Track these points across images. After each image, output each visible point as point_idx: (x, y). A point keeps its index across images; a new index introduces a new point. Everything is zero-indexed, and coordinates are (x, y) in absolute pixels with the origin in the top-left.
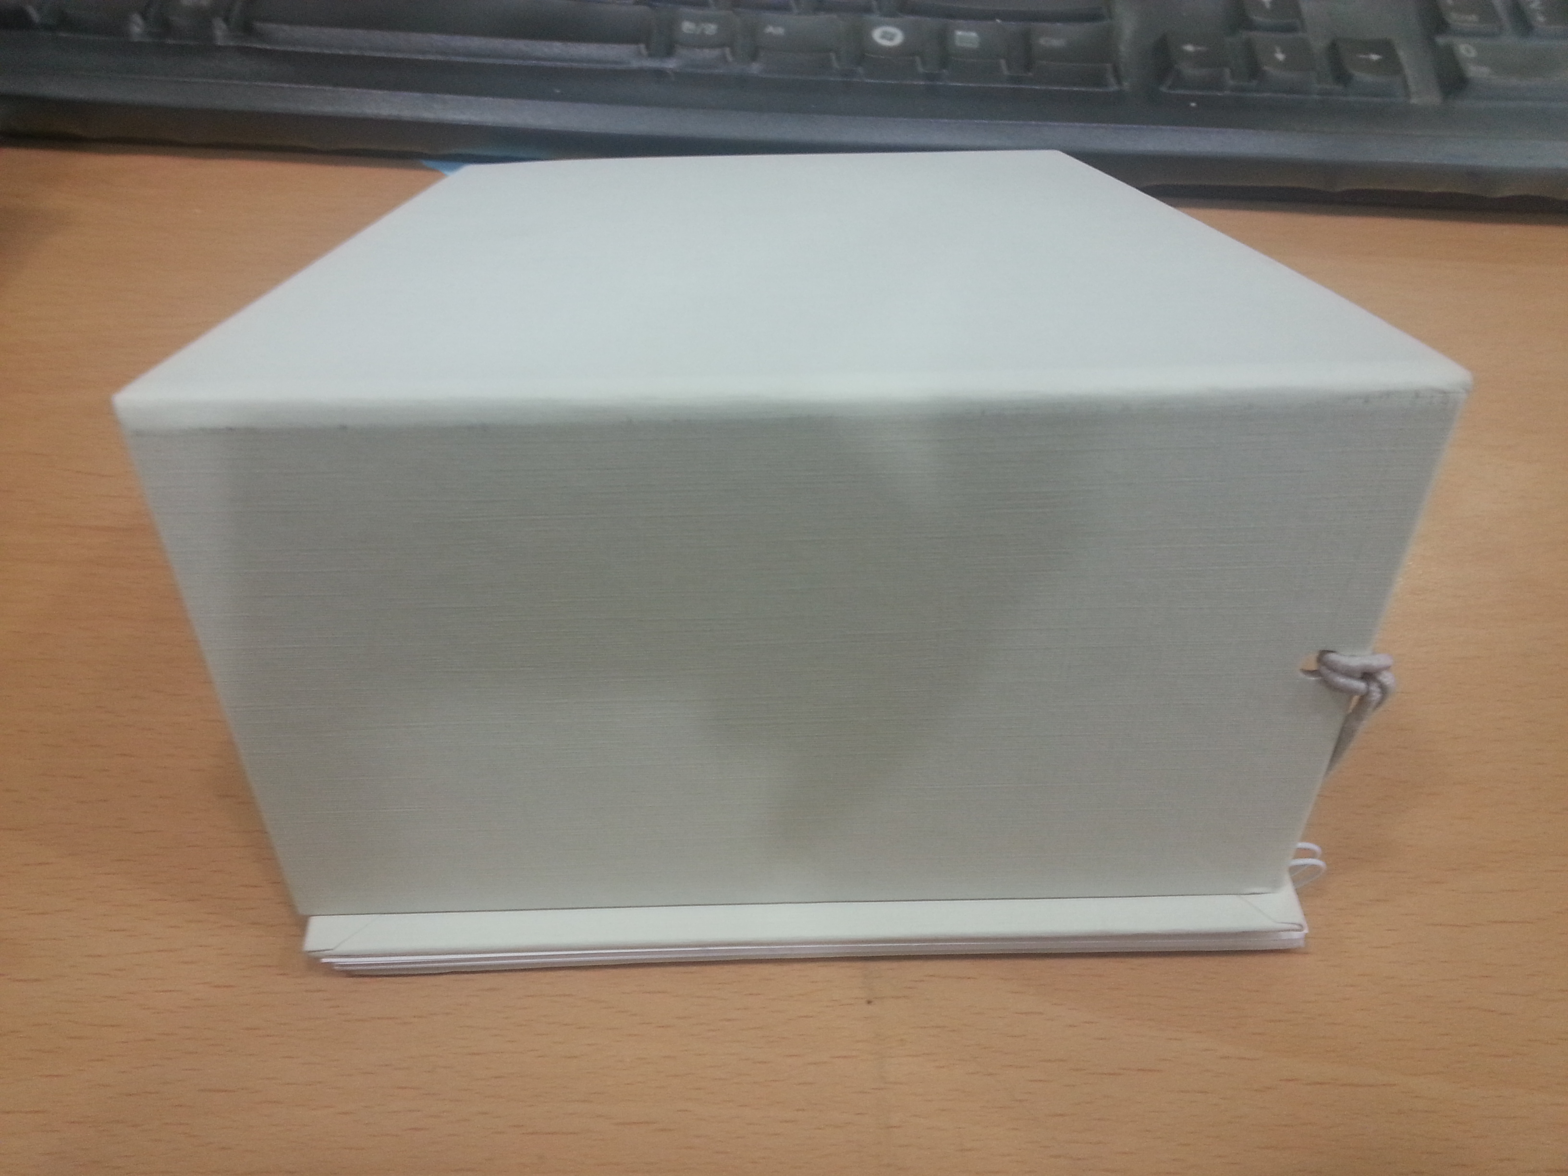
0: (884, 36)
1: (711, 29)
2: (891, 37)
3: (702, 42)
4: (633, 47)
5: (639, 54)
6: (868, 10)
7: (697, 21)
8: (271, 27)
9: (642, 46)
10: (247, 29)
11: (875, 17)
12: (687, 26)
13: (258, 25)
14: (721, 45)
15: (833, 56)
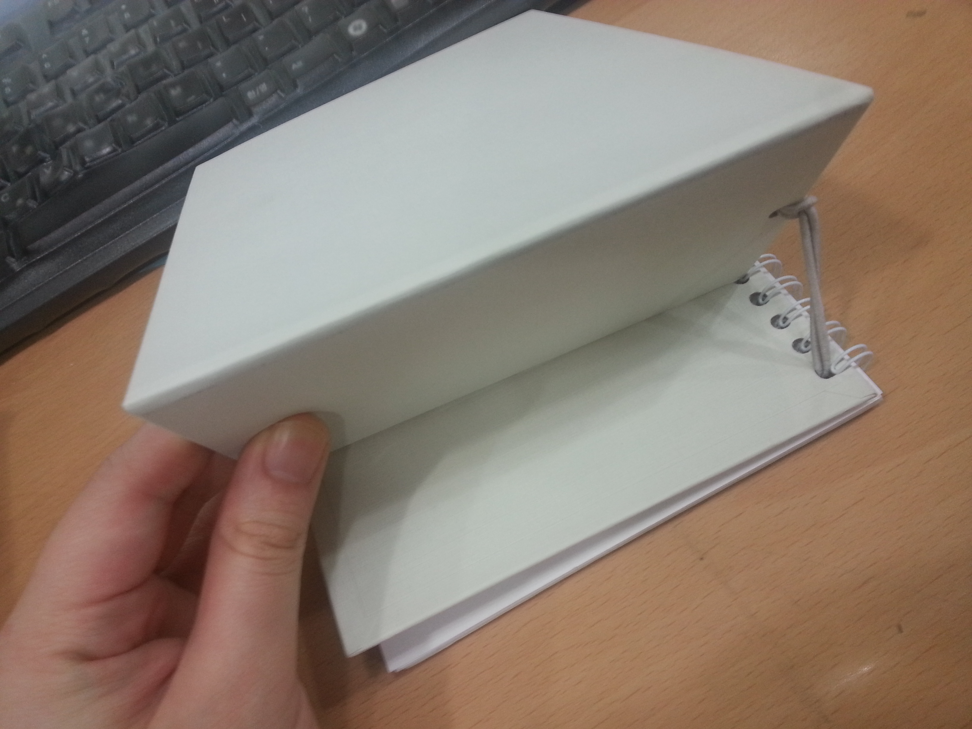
0: (356, 29)
1: (264, 87)
2: (359, 27)
3: (263, 98)
4: (230, 125)
5: (236, 126)
6: (337, 19)
7: (254, 87)
8: (37, 244)
9: (234, 121)
10: (26, 253)
11: (343, 21)
12: (251, 95)
13: (30, 247)
14: (275, 91)
15: (336, 57)
